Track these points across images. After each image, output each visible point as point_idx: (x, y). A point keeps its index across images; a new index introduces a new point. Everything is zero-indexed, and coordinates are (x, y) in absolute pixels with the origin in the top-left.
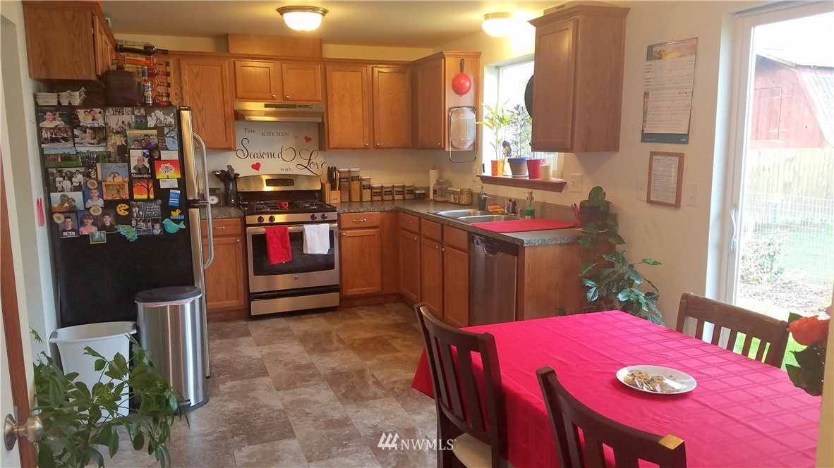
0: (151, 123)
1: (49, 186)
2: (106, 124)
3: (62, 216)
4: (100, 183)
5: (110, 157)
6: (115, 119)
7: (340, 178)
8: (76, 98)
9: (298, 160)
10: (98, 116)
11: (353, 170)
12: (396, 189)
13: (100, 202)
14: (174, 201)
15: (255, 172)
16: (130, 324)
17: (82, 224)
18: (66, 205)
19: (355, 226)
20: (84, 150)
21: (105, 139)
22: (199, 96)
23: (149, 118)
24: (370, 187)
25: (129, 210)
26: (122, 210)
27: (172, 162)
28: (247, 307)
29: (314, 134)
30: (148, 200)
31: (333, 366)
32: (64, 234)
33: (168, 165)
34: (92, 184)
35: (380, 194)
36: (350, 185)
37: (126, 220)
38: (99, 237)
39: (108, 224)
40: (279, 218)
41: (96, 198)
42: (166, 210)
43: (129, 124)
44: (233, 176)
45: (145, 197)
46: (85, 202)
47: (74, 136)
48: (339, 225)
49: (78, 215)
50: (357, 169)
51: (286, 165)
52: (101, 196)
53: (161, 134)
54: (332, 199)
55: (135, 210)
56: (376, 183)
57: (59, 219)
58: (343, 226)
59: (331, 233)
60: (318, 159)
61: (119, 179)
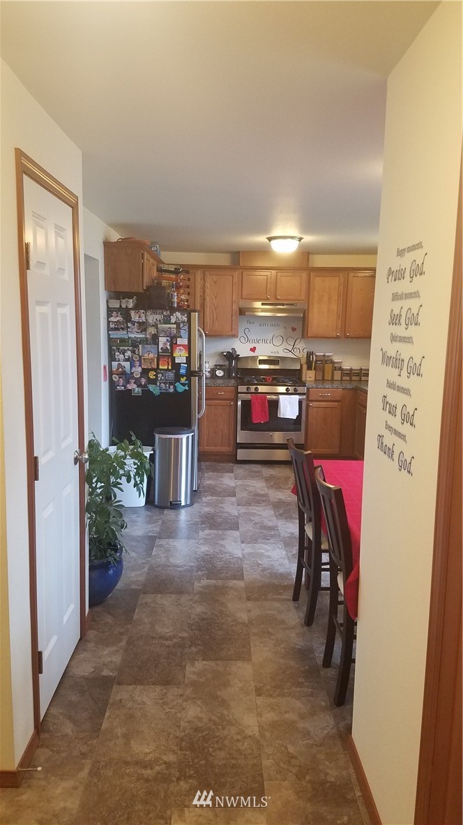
0: (173, 320)
1: (112, 358)
2: (146, 320)
3: (117, 376)
4: (140, 357)
5: (147, 341)
6: (152, 318)
7: (316, 361)
8: (131, 303)
9: (285, 345)
10: (142, 315)
11: (327, 354)
12: (363, 372)
13: (140, 370)
14: (183, 371)
15: (252, 354)
16: (151, 448)
17: (128, 382)
18: (120, 370)
19: (321, 399)
20: (133, 336)
21: (145, 330)
22: (216, 298)
23: (172, 317)
24: (340, 369)
25: (156, 375)
26: (152, 375)
27: (183, 346)
28: (235, 453)
29: (299, 326)
30: (168, 370)
31: (281, 497)
32: (118, 388)
33: (181, 347)
34: (136, 358)
35: (348, 375)
36: (324, 366)
37: (154, 382)
38: (137, 390)
39: (143, 384)
40: (262, 389)
41: (137, 367)
42: (178, 377)
43: (160, 321)
44: (235, 356)
45: (166, 368)
46: (131, 368)
47: (128, 327)
48: (308, 397)
49: (127, 377)
50: (331, 354)
51: (276, 349)
52: (140, 365)
53: (178, 328)
54: (308, 377)
55: (160, 375)
56: (346, 366)
57: (115, 378)
58: (311, 399)
59: (300, 402)
60: (301, 345)
61: (151, 356)
